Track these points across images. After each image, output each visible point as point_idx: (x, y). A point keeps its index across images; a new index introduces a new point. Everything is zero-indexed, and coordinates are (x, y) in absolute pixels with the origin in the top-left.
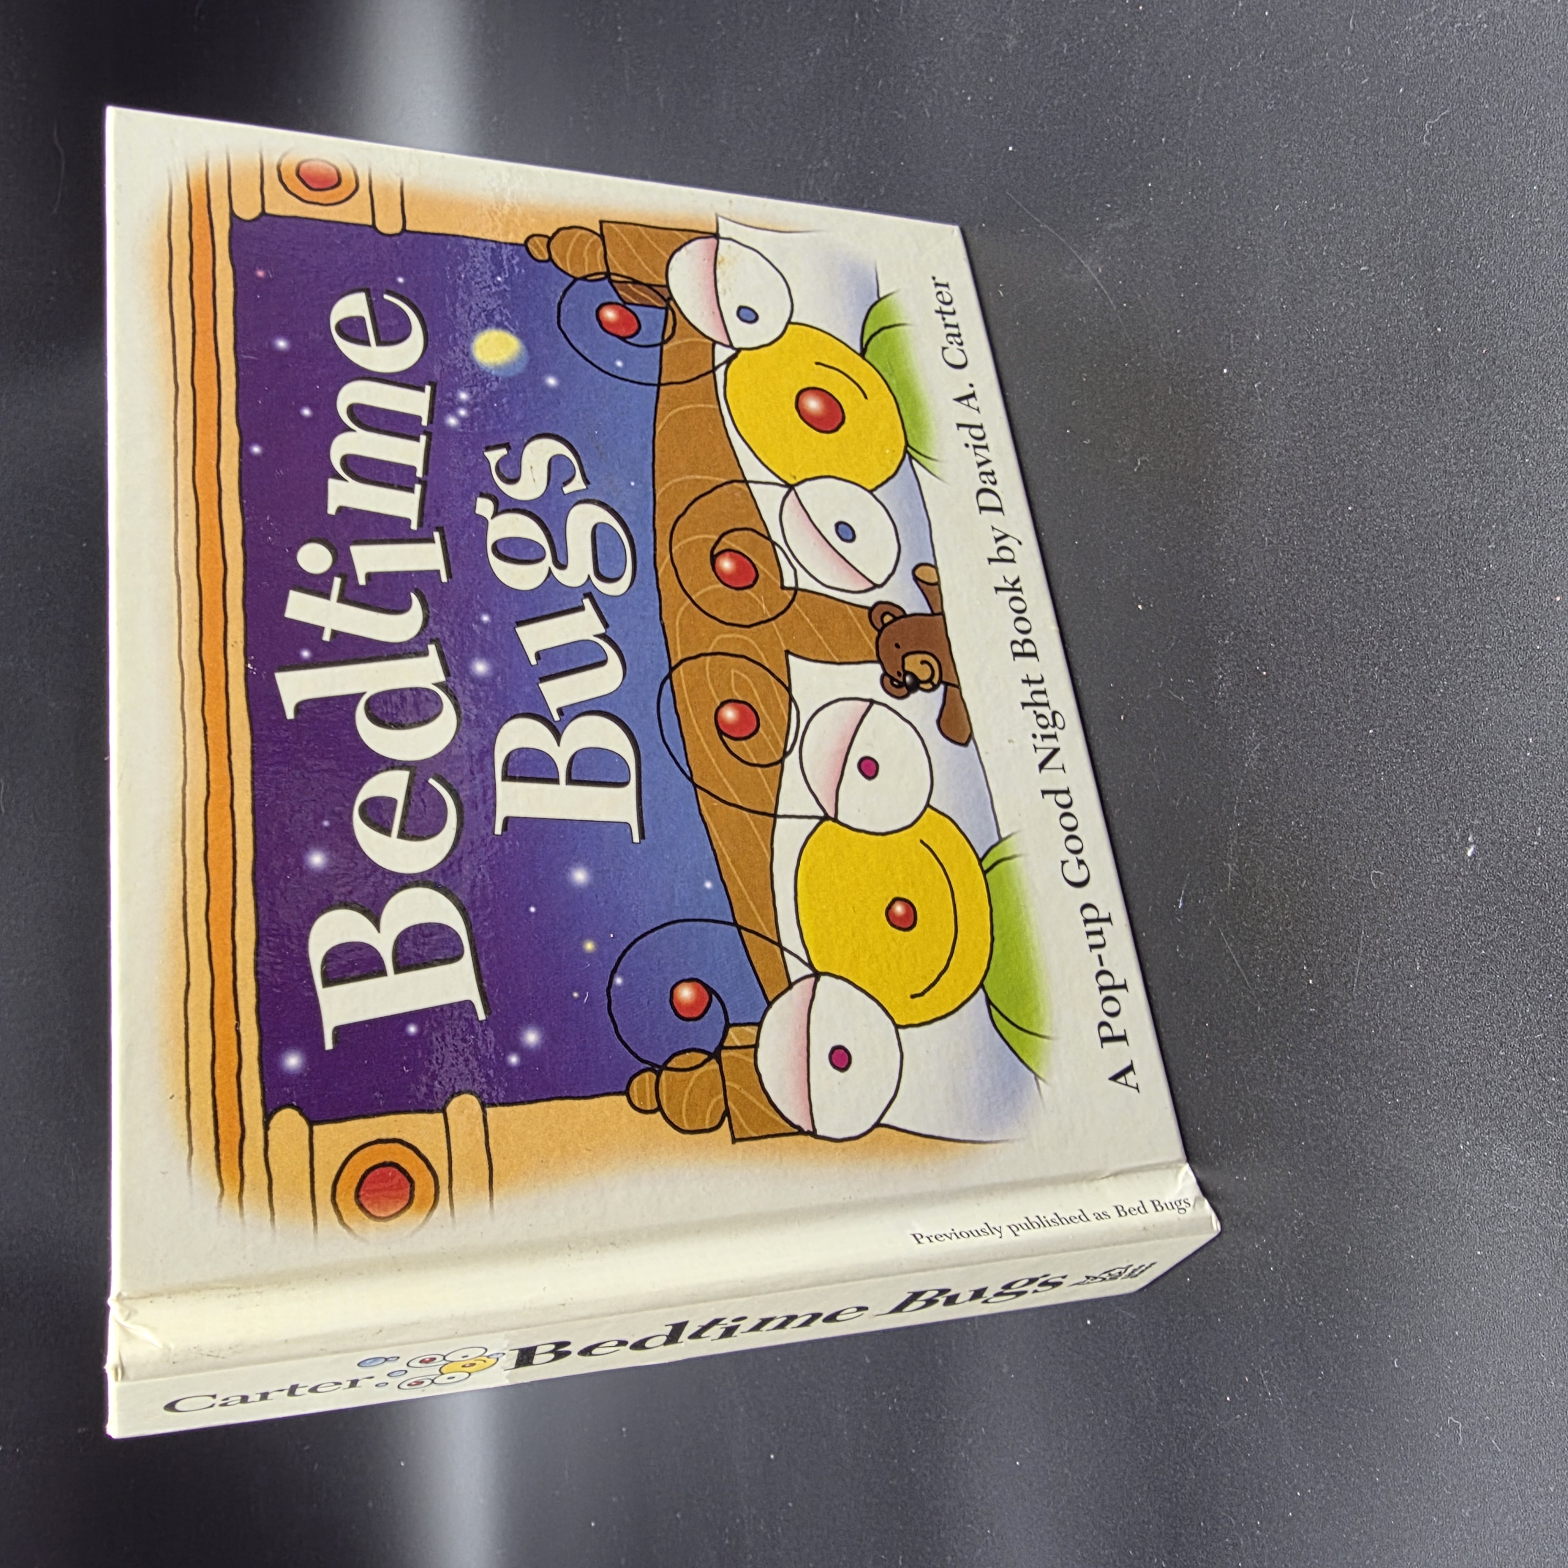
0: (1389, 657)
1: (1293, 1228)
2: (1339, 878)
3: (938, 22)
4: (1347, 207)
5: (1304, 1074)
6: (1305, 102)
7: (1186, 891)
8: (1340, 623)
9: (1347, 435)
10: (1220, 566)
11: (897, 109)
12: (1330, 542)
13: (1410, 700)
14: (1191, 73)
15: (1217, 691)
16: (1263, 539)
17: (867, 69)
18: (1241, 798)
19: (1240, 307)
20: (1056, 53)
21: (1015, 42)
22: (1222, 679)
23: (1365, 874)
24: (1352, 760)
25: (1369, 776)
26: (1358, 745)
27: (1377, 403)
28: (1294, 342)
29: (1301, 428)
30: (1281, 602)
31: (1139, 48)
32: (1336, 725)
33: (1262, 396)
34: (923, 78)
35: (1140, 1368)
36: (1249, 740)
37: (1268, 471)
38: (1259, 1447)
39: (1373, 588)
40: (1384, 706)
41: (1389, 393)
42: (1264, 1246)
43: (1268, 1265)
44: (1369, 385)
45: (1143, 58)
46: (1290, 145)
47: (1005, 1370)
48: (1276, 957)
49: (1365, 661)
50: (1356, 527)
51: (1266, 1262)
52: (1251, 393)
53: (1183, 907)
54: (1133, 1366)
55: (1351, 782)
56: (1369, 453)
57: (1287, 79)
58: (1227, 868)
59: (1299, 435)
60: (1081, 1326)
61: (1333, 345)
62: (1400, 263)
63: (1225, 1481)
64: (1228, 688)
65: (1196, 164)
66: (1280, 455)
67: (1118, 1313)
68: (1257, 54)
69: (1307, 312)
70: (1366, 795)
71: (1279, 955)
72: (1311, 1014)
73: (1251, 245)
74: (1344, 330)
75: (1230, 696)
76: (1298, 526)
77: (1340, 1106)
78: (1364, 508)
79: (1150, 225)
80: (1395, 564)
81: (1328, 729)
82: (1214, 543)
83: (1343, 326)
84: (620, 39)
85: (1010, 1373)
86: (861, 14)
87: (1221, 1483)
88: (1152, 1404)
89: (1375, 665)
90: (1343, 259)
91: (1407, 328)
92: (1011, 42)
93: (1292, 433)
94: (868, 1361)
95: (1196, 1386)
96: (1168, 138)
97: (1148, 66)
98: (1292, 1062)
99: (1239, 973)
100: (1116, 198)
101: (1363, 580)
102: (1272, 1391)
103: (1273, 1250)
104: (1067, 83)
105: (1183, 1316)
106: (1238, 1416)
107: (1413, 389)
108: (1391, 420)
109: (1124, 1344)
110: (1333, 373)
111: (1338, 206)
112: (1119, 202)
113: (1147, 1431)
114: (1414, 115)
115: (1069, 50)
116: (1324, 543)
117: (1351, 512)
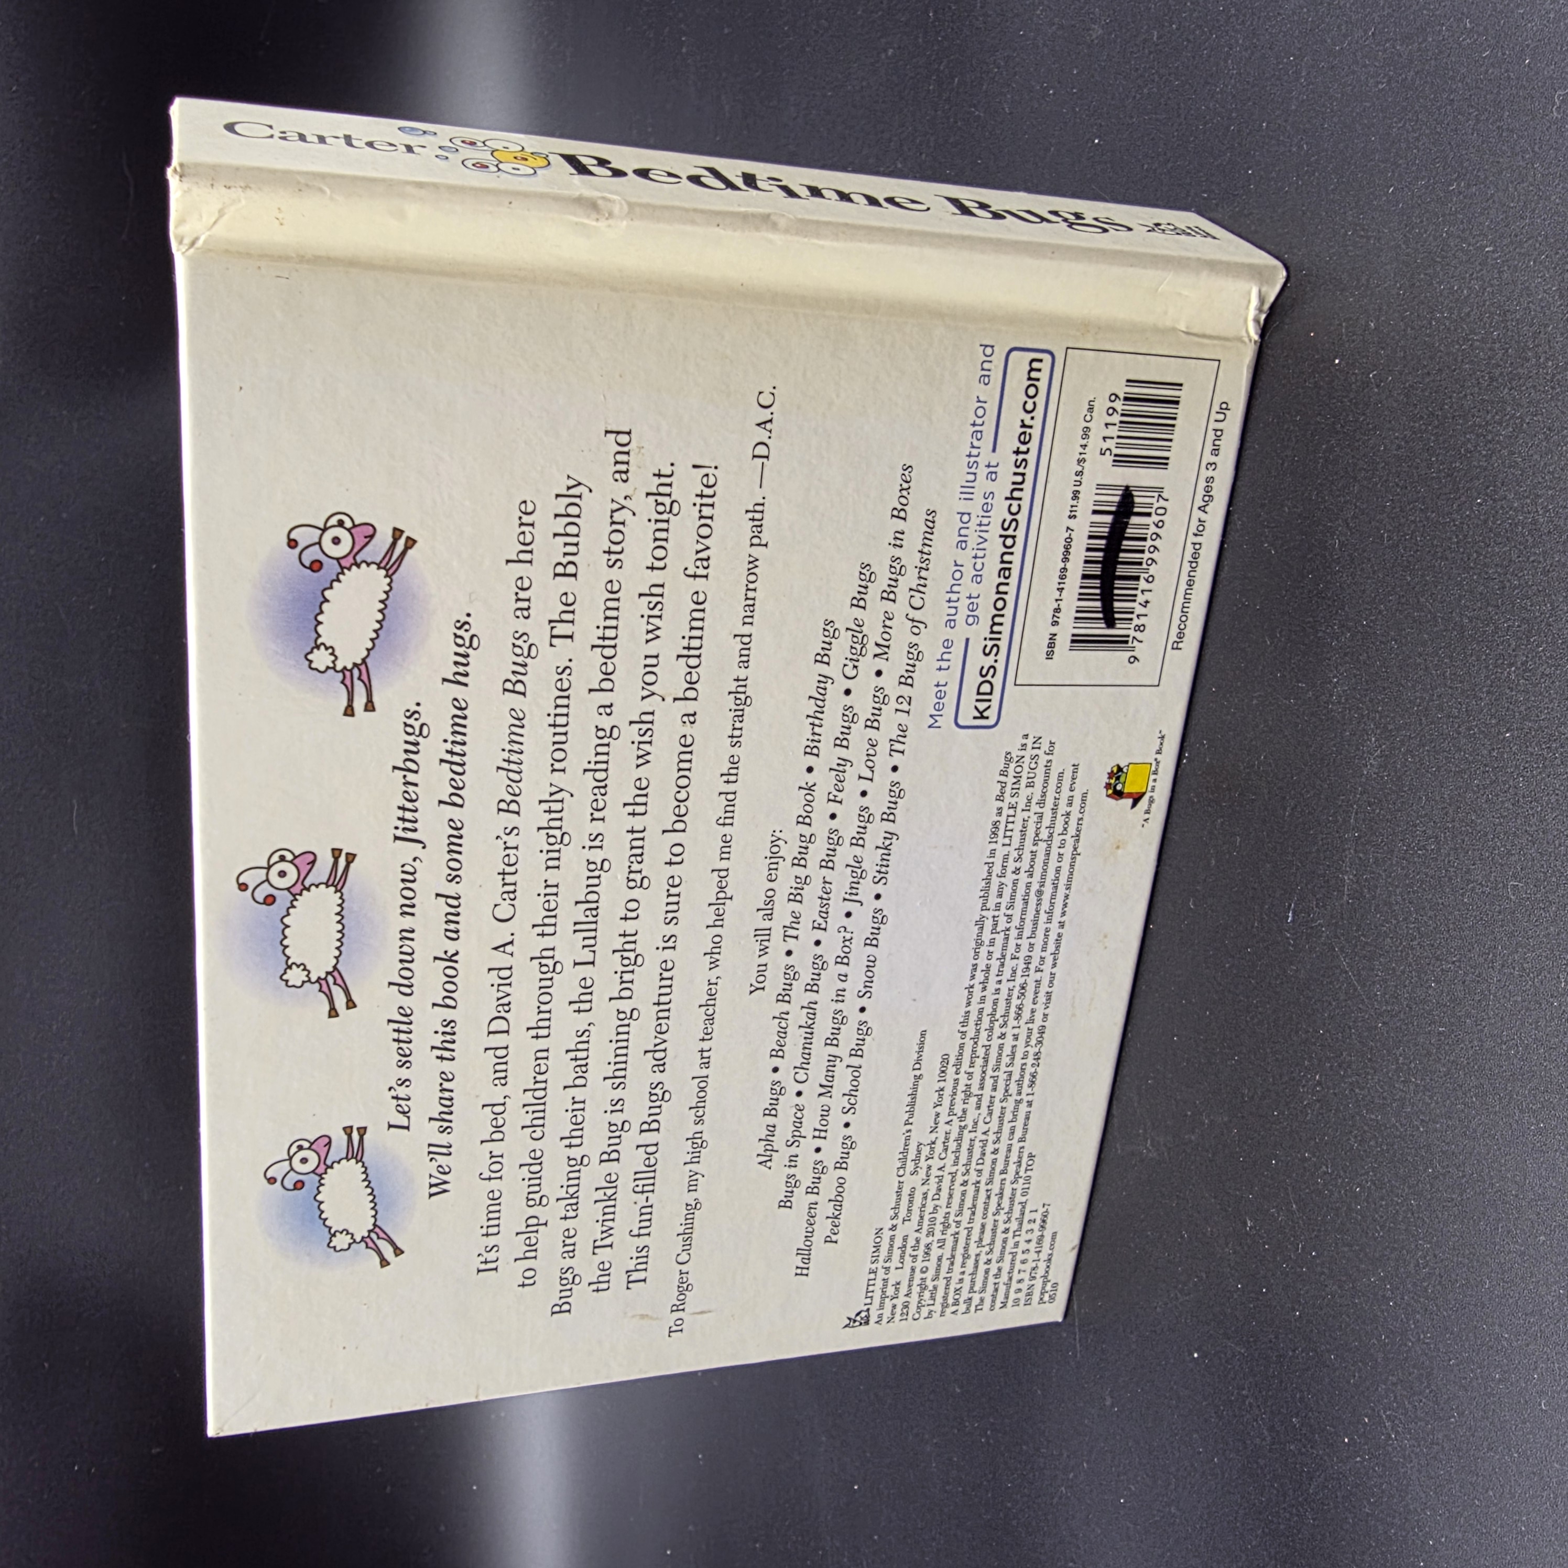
0: (1527, 657)
1: (1417, 1261)
2: (1473, 889)
3: (1017, 15)
4: (1468, 186)
5: (1431, 1098)
6: (1421, 78)
7: (1295, 904)
8: (1471, 621)
9: (1474, 424)
10: (1334, 565)
11: (975, 106)
12: (1457, 536)
13: (1551, 701)
14: (1293, 55)
15: (1331, 695)
16: (1382, 536)
17: (942, 68)
18: (1360, 806)
19: (1352, 295)
20: (1145, 41)
21: (1100, 32)
22: (1337, 682)
23: (1501, 885)
24: (1486, 765)
25: (1504, 783)
26: (1493, 749)
27: (1506, 390)
28: (1412, 329)
29: (1422, 418)
30: (1403, 600)
31: (1236, 31)
32: (1469, 729)
33: (1378, 386)
34: (1001, 74)
35: (1250, 1405)
36: (1368, 746)
37: (1386, 464)
38: (1383, 1492)
39: (1508, 584)
40: (1522, 708)
41: (1520, 379)
42: (1382, 1279)
43: (1386, 1299)
44: (1497, 372)
45: (1241, 42)
46: (1405, 123)
47: (1108, 1403)
48: (1398, 973)
49: (1500, 662)
50: (1485, 521)
51: (1384, 1296)
52: (1366, 384)
53: (1293, 921)
54: (1244, 1402)
55: (1485, 788)
56: (1498, 442)
57: (1400, 56)
58: (1343, 880)
59: (1420, 425)
60: (1188, 1358)
61: (1455, 330)
62: (1530, 242)
63: (1346, 1527)
64: (1344, 691)
65: (1300, 147)
66: (1399, 447)
67: (1226, 1347)
68: (1366, 32)
69: (1426, 297)
70: (1503, 802)
71: (1403, 972)
72: (1440, 1033)
73: (1363, 230)
74: (1468, 314)
75: (1347, 700)
76: (1421, 521)
77: (1475, 1131)
78: (1495, 501)
79: (1251, 214)
80: (1532, 559)
81: (1459, 733)
82: (1326, 541)
83: (1467, 310)
84: (684, 50)
85: (1113, 1406)
86: (935, 12)
87: (1342, 1528)
88: (1264, 1443)
89: (1511, 665)
90: (1464, 240)
91: (1538, 309)
92: (1097, 31)
93: (1412, 424)
94: (958, 1390)
95: (1311, 1426)
96: (1268, 123)
97: (1246, 50)
98: (1417, 1085)
99: (1355, 990)
100: (1213, 187)
101: (1496, 576)
102: (1397, 1433)
103: (1391, 1284)
104: (1157, 72)
105: (1294, 1351)
106: (1358, 1459)
107: (1547, 374)
108: (1522, 407)
109: (1234, 1379)
110: (1456, 360)
111: (1459, 185)
112: (1217, 191)
113: (1259, 1471)
114: (1542, 87)
115: (1159, 38)
116: (1450, 539)
117: (1480, 504)
